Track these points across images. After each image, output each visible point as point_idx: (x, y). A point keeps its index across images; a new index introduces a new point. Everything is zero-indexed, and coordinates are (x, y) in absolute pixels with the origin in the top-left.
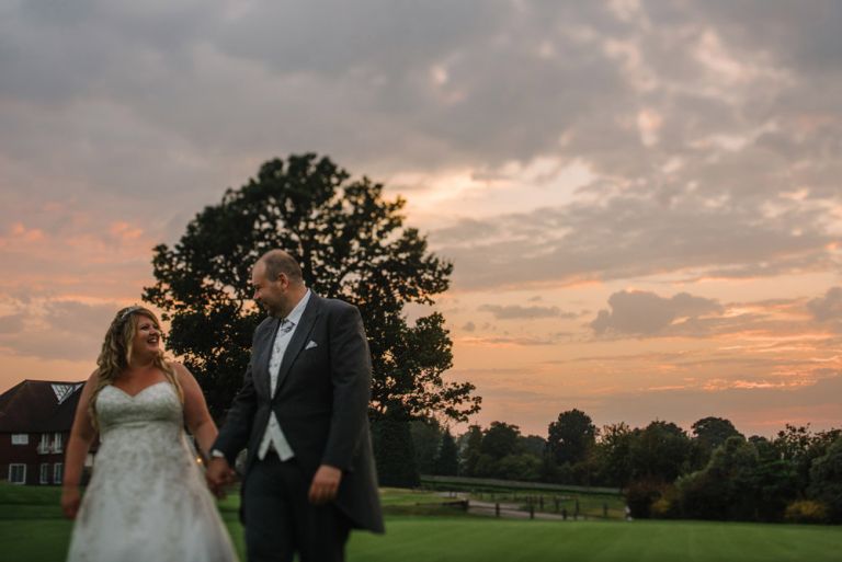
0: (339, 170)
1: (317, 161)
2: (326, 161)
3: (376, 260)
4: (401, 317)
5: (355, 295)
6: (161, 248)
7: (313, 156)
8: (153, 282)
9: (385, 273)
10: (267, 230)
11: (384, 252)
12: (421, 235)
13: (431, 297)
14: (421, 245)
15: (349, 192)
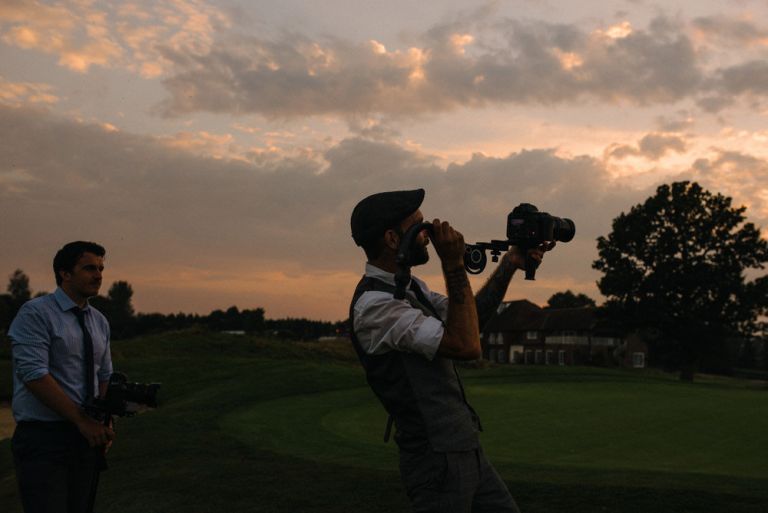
0: (704, 191)
1: (690, 186)
2: (695, 185)
3: (727, 243)
4: (742, 275)
5: (714, 264)
6: (601, 239)
7: (688, 183)
8: (598, 258)
9: (733, 250)
10: (658, 226)
11: (731, 237)
12: (756, 228)
13: (763, 264)
14: (757, 233)
15: (709, 203)
